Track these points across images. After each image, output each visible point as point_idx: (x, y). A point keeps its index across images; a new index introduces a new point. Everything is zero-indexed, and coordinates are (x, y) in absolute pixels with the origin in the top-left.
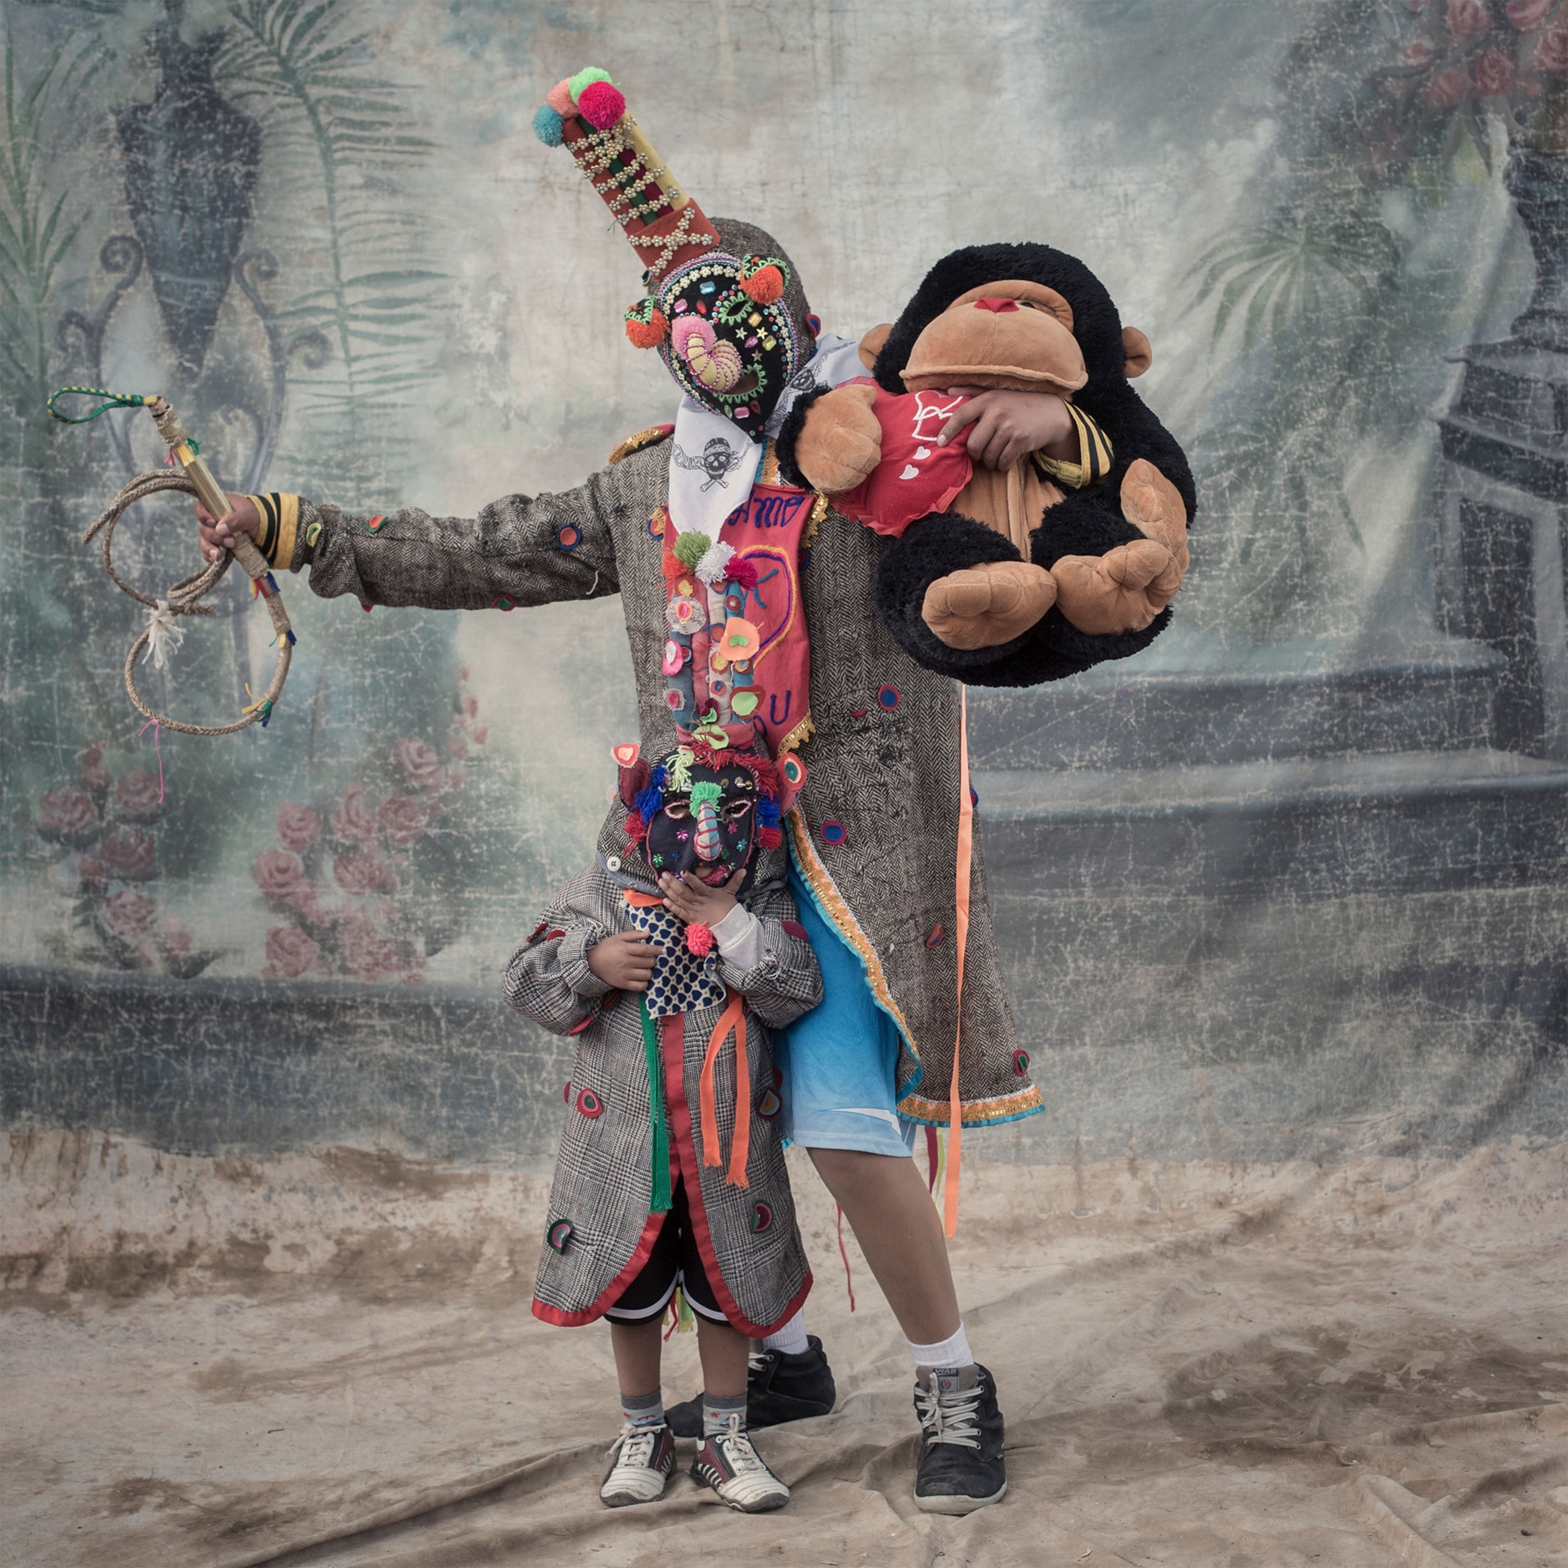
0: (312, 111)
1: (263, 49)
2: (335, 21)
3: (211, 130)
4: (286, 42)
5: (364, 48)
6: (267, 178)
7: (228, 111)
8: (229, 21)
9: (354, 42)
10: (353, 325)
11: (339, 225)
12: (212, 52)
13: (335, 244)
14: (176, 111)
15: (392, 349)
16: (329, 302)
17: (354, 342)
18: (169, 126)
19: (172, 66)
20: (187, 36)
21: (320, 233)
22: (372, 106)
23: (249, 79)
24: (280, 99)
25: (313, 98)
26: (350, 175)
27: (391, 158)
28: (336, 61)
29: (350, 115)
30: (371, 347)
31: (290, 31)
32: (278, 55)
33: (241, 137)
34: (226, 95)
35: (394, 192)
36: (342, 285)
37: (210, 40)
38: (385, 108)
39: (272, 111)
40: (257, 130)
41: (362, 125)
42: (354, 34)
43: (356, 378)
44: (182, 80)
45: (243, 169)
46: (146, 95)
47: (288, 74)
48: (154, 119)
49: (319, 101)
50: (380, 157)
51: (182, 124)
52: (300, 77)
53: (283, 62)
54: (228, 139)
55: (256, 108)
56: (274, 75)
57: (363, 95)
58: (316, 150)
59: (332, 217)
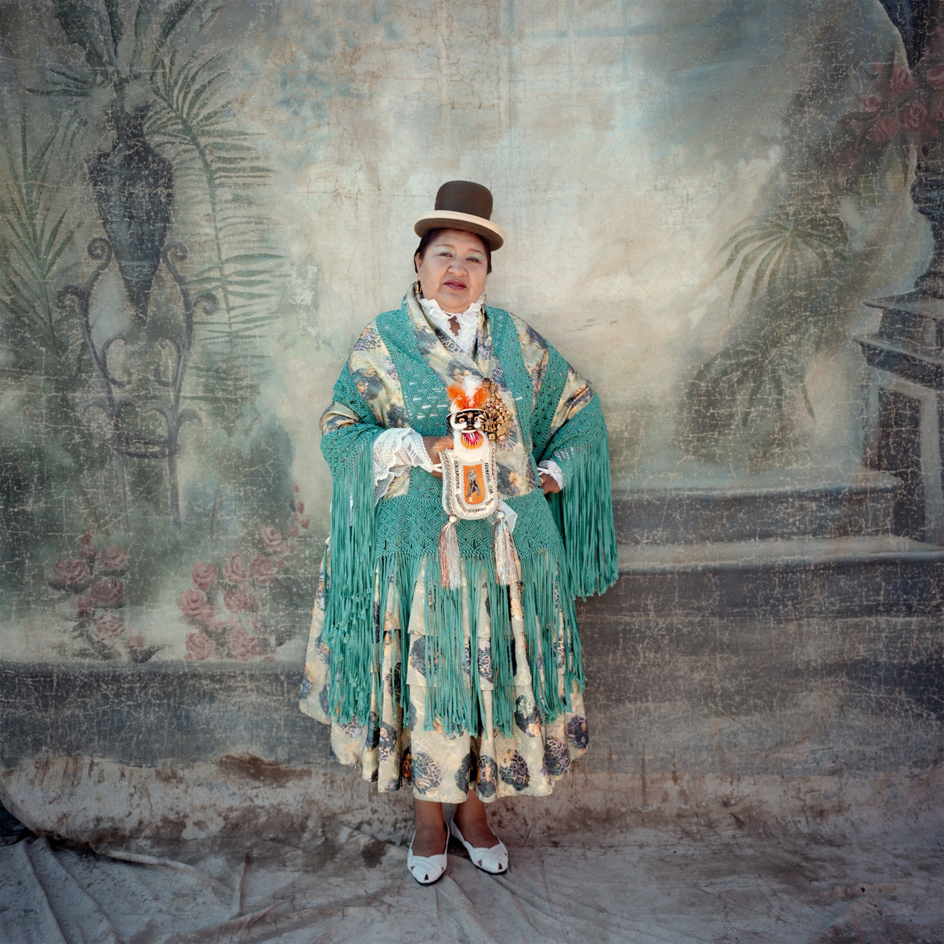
0: (202, 153)
1: (173, 114)
2: (212, 94)
3: (147, 168)
4: (186, 110)
5: (229, 111)
6: (178, 197)
7: (155, 155)
8: (152, 97)
9: (223, 107)
10: (230, 288)
11: (219, 225)
12: (142, 117)
13: (217, 237)
14: (125, 156)
15: (252, 302)
16: (216, 274)
17: (231, 298)
18: (122, 166)
19: (122, 128)
20: (128, 108)
21: (208, 230)
22: (235, 148)
23: (164, 134)
24: (183, 147)
25: (202, 145)
26: (225, 194)
27: (248, 180)
28: (213, 120)
29: (224, 154)
30: (240, 301)
31: (188, 102)
32: (181, 118)
33: (162, 171)
34: (152, 145)
35: (250, 204)
36: (222, 263)
37: (142, 111)
38: (242, 148)
39: (178, 154)
40: (170, 166)
41: (230, 161)
42: (223, 102)
43: (232, 320)
44: (128, 137)
45: (166, 192)
46: (107, 146)
47: (188, 130)
48: (112, 162)
49: (206, 146)
50: (241, 181)
51: (129, 165)
52: (195, 131)
53: (184, 122)
54: (156, 172)
55: (168, 153)
56: (179, 131)
57: (229, 141)
58: (205, 179)
59: (215, 220)
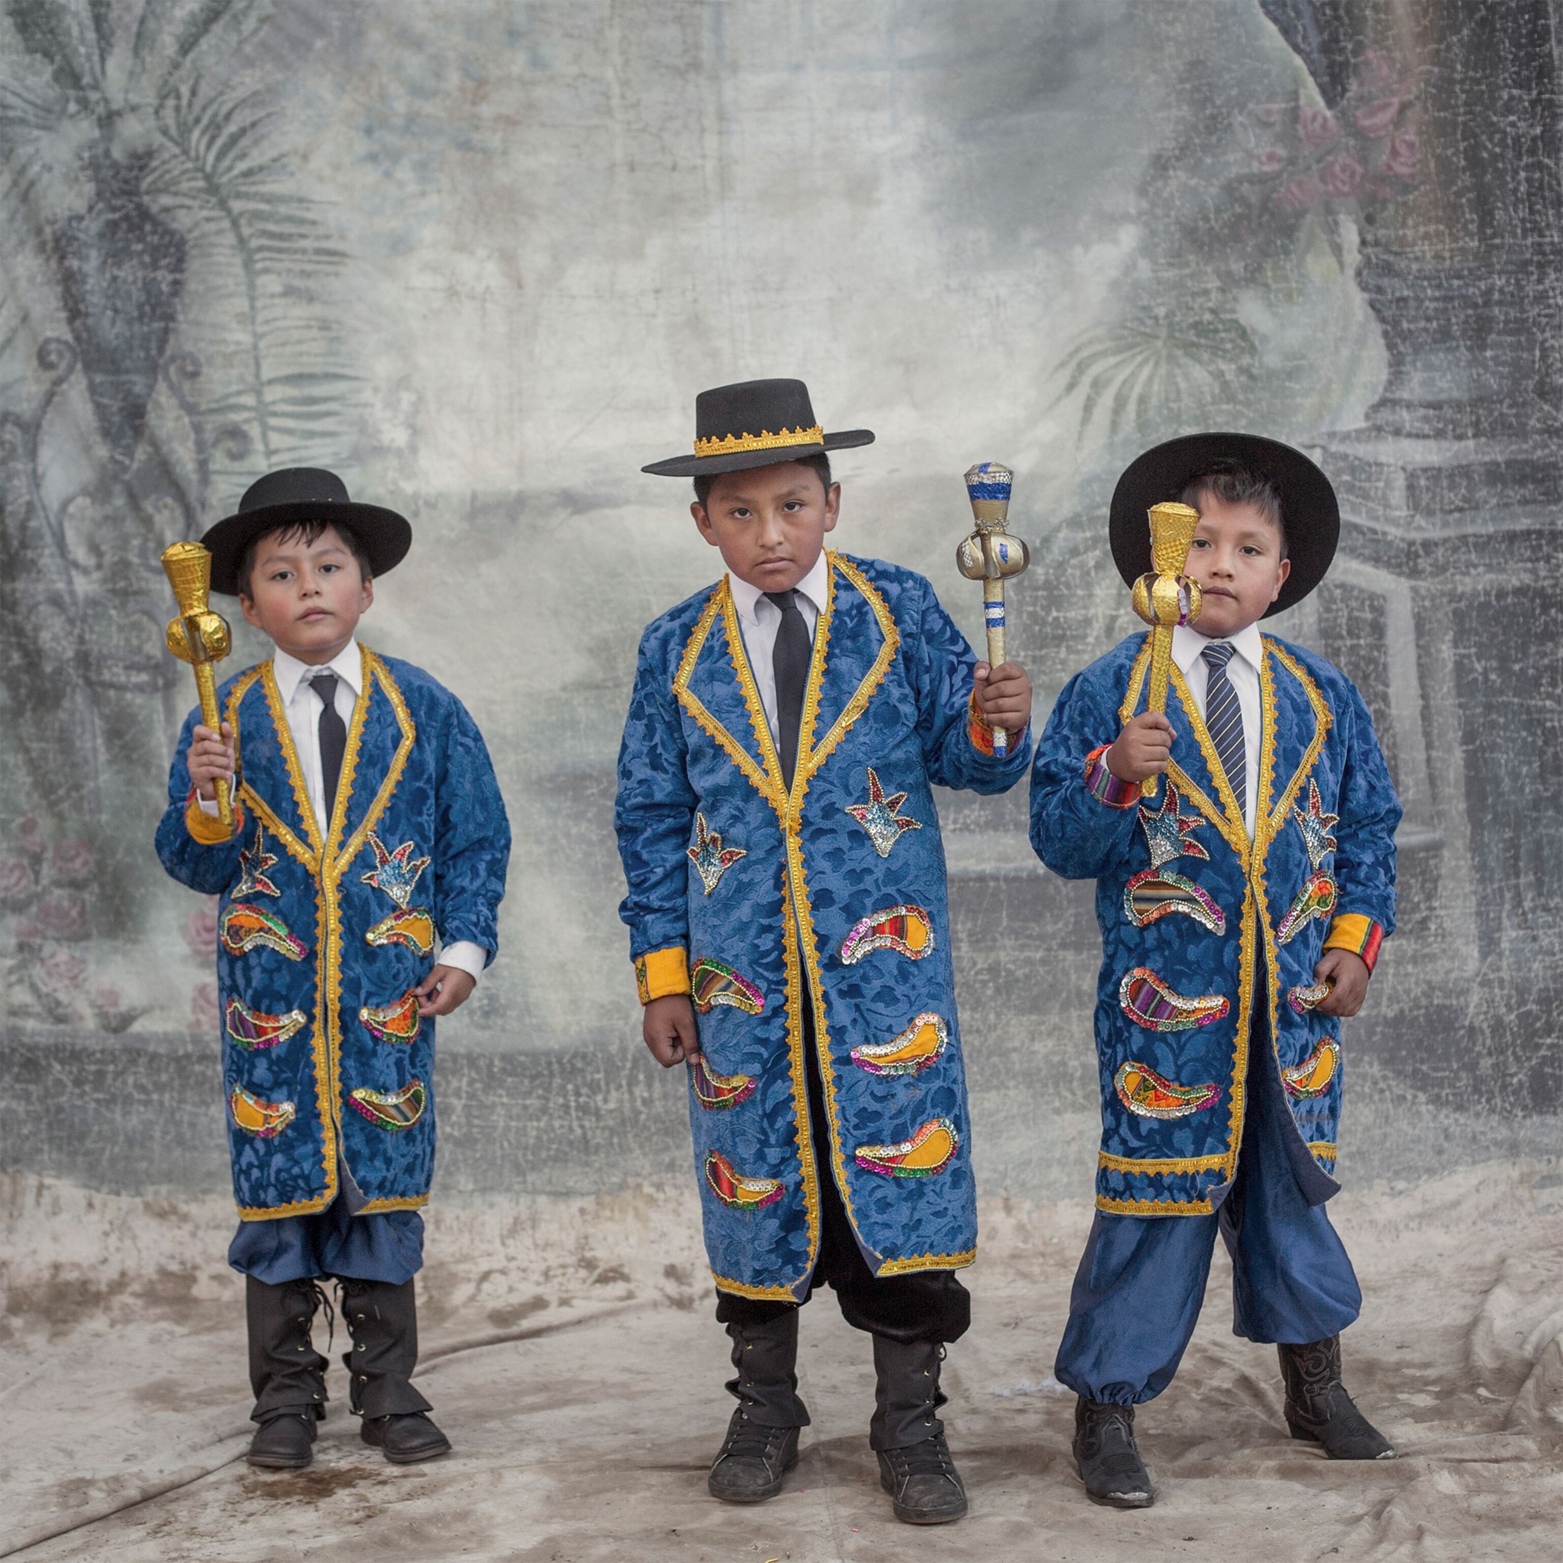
0: (235, 224)
1: (189, 165)
2: (256, 142)
3: (140, 240)
4: (211, 159)
5: (284, 167)
6: (192, 285)
7: (156, 223)
8: (158, 139)
9: (275, 160)
10: (273, 422)
11: (260, 329)
12: (142, 168)
13: (255, 347)
14: (108, 222)
15: (307, 444)
16: (249, 400)
17: (273, 437)
18: (101, 236)
19: (104, 181)
20: (117, 153)
21: (241, 336)
22: (290, 219)
23: (176, 194)
24: (205, 213)
25: (236, 211)
26: (271, 284)
27: (309, 267)
28: (256, 178)
29: (272, 227)
30: (289, 441)
31: (215, 149)
32: (202, 170)
33: (168, 247)
34: (154, 209)
35: (311, 299)
36: (262, 384)
37: (140, 157)
38: (302, 221)
40: (183, 242)
41: (281, 237)
42: (274, 153)
44: (113, 194)
45: (170, 277)
46: (80, 206)
47: (213, 189)
48: (86, 231)
49: (241, 214)
50: (297, 267)
51: (114, 234)
52: (224, 192)
53: (208, 178)
54: (155, 248)
55: (182, 221)
56: (200, 190)
57: (283, 209)
58: (238, 261)
59: (253, 323)
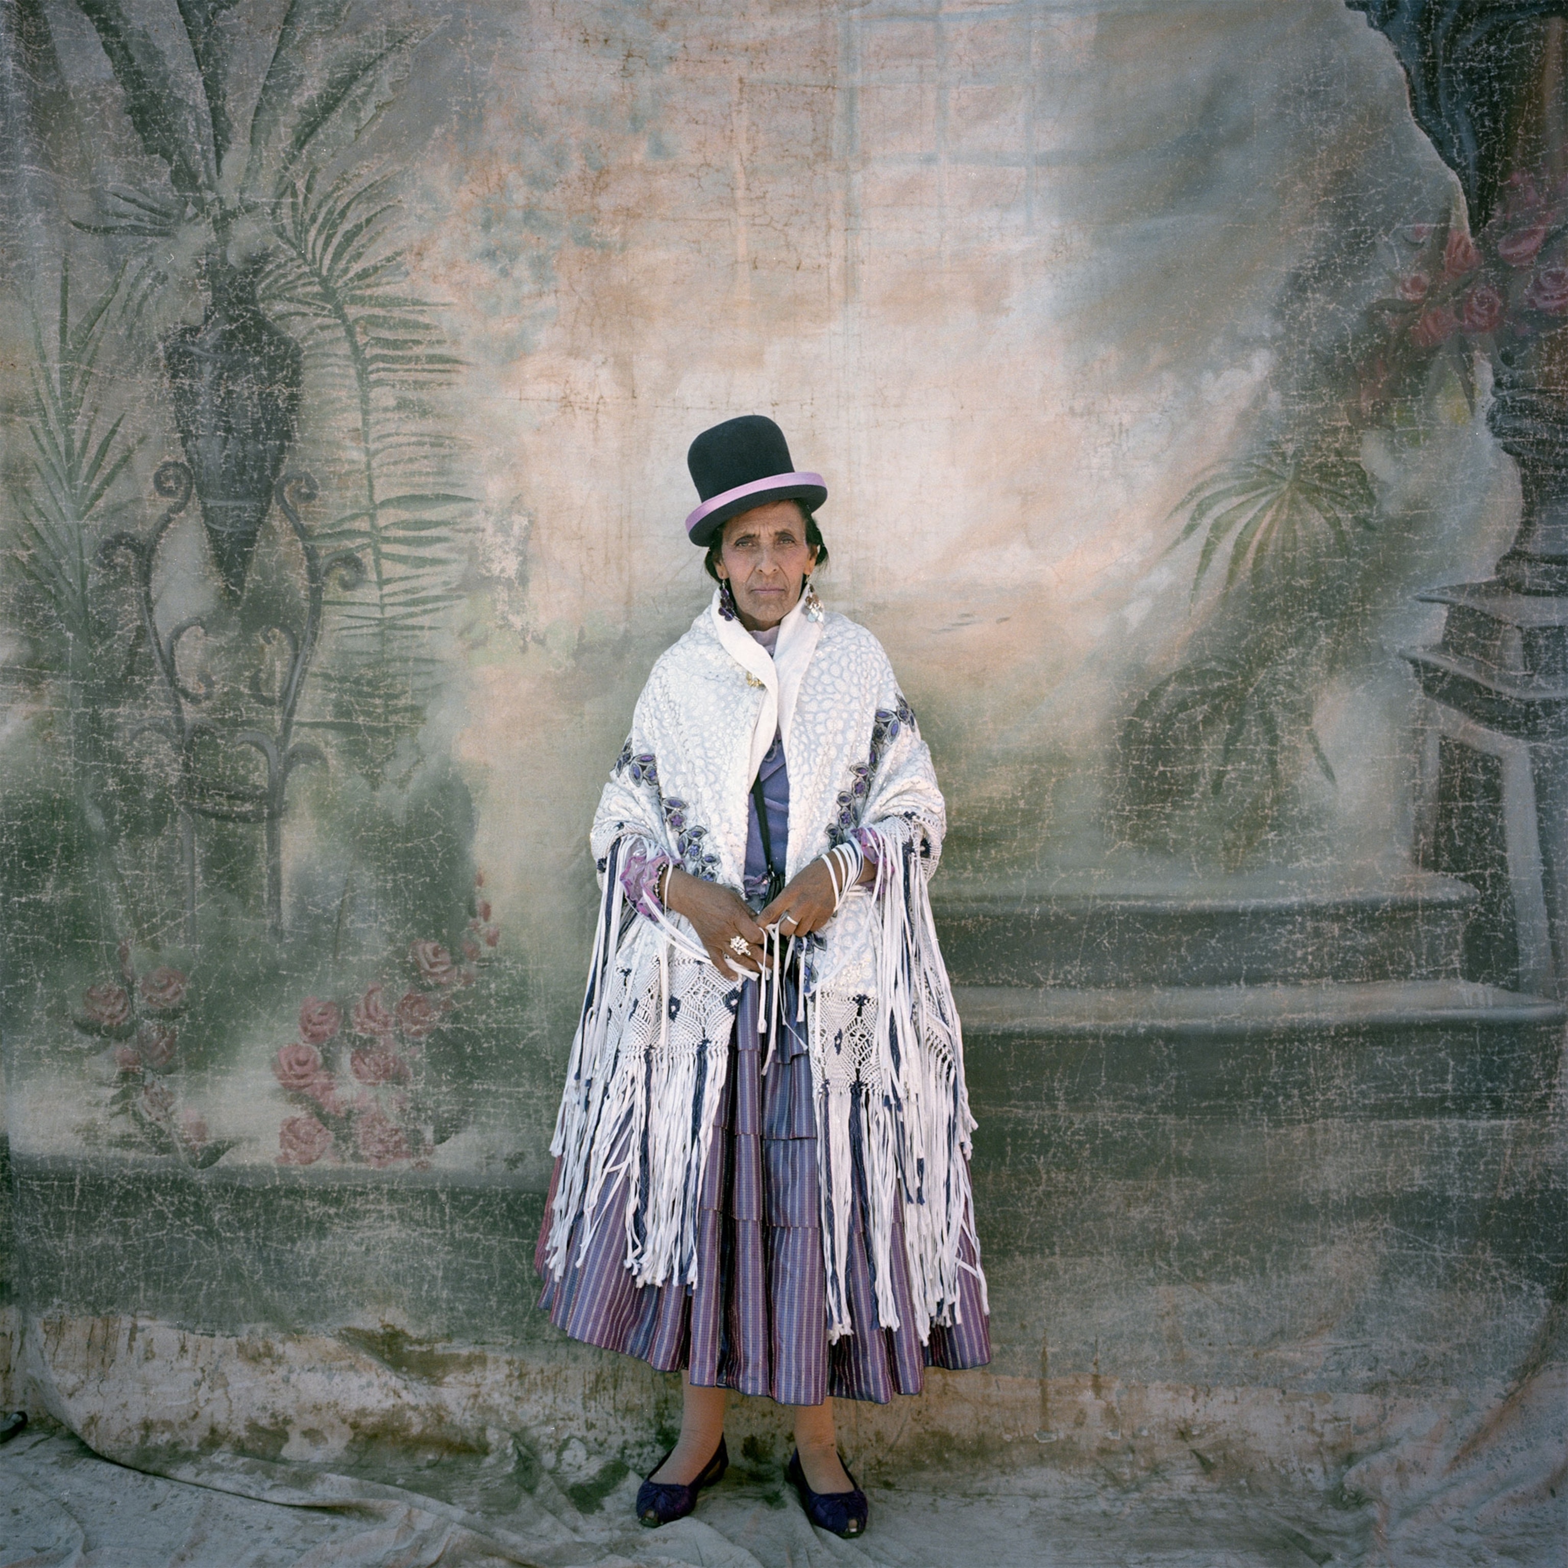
0: (350, 332)
1: (306, 269)
2: (372, 239)
3: (257, 352)
4: (327, 262)
5: (399, 266)
6: (307, 401)
7: (273, 333)
8: (274, 241)
9: (388, 260)
10: (386, 548)
11: (373, 447)
12: (256, 273)
13: (369, 466)
14: (224, 332)
15: (421, 571)
16: (363, 525)
17: (386, 565)
18: (216, 347)
19: (222, 289)
20: (233, 258)
21: (354, 454)
22: (405, 324)
23: (290, 300)
24: (319, 320)
25: (351, 318)
26: (384, 397)
27: (422, 377)
28: (371, 280)
29: (385, 334)
30: (400, 570)
31: (331, 250)
32: (319, 275)
33: (284, 359)
34: (270, 317)
35: (424, 413)
36: (375, 507)
37: (256, 262)
38: (416, 326)
39: (311, 332)
40: (298, 352)
41: (395, 344)
42: (388, 252)
43: (387, 600)
44: (230, 302)
45: (287, 391)
46: (195, 316)
47: (328, 295)
48: (203, 341)
49: (356, 321)
50: (411, 377)
51: (229, 346)
52: (340, 297)
53: (324, 282)
54: (272, 360)
55: (296, 330)
56: (315, 296)
57: (397, 313)
58: (352, 372)
59: (366, 439)
